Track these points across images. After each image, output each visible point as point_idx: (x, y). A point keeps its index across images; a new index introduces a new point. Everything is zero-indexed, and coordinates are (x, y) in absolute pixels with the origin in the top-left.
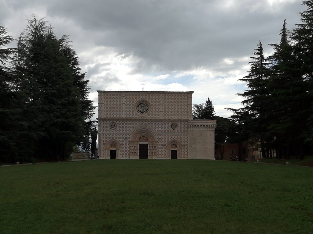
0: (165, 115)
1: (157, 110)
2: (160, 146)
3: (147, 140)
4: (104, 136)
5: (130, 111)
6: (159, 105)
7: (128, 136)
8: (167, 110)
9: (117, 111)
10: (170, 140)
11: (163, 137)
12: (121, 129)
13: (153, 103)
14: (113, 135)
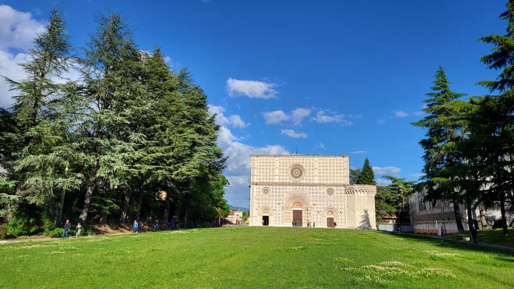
0: (320, 180)
1: (311, 175)
2: (315, 213)
3: (301, 205)
4: (257, 201)
5: (283, 176)
6: (313, 170)
7: (281, 202)
8: (322, 175)
9: (270, 176)
10: (325, 206)
11: (318, 203)
12: (274, 194)
13: (308, 168)
14: (266, 200)
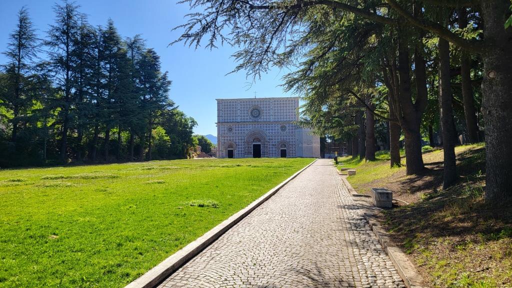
0: (275, 118)
1: (268, 114)
2: (271, 146)
3: (260, 141)
4: (223, 138)
5: (244, 116)
8: (276, 114)
9: (233, 116)
10: (279, 140)
11: (274, 138)
12: (237, 132)
13: (265, 109)
14: (230, 137)
